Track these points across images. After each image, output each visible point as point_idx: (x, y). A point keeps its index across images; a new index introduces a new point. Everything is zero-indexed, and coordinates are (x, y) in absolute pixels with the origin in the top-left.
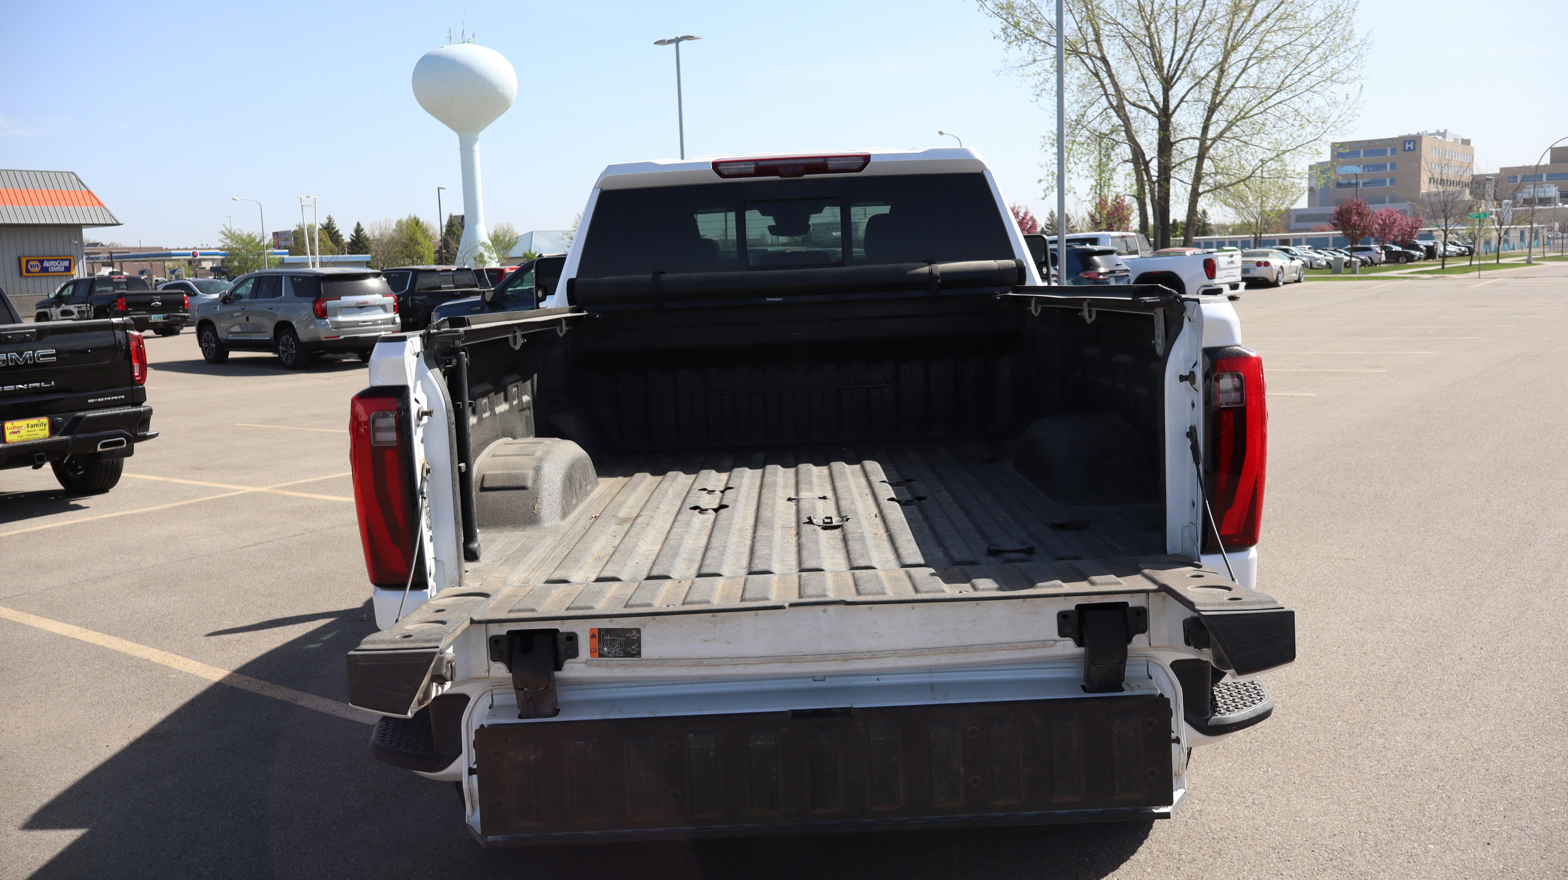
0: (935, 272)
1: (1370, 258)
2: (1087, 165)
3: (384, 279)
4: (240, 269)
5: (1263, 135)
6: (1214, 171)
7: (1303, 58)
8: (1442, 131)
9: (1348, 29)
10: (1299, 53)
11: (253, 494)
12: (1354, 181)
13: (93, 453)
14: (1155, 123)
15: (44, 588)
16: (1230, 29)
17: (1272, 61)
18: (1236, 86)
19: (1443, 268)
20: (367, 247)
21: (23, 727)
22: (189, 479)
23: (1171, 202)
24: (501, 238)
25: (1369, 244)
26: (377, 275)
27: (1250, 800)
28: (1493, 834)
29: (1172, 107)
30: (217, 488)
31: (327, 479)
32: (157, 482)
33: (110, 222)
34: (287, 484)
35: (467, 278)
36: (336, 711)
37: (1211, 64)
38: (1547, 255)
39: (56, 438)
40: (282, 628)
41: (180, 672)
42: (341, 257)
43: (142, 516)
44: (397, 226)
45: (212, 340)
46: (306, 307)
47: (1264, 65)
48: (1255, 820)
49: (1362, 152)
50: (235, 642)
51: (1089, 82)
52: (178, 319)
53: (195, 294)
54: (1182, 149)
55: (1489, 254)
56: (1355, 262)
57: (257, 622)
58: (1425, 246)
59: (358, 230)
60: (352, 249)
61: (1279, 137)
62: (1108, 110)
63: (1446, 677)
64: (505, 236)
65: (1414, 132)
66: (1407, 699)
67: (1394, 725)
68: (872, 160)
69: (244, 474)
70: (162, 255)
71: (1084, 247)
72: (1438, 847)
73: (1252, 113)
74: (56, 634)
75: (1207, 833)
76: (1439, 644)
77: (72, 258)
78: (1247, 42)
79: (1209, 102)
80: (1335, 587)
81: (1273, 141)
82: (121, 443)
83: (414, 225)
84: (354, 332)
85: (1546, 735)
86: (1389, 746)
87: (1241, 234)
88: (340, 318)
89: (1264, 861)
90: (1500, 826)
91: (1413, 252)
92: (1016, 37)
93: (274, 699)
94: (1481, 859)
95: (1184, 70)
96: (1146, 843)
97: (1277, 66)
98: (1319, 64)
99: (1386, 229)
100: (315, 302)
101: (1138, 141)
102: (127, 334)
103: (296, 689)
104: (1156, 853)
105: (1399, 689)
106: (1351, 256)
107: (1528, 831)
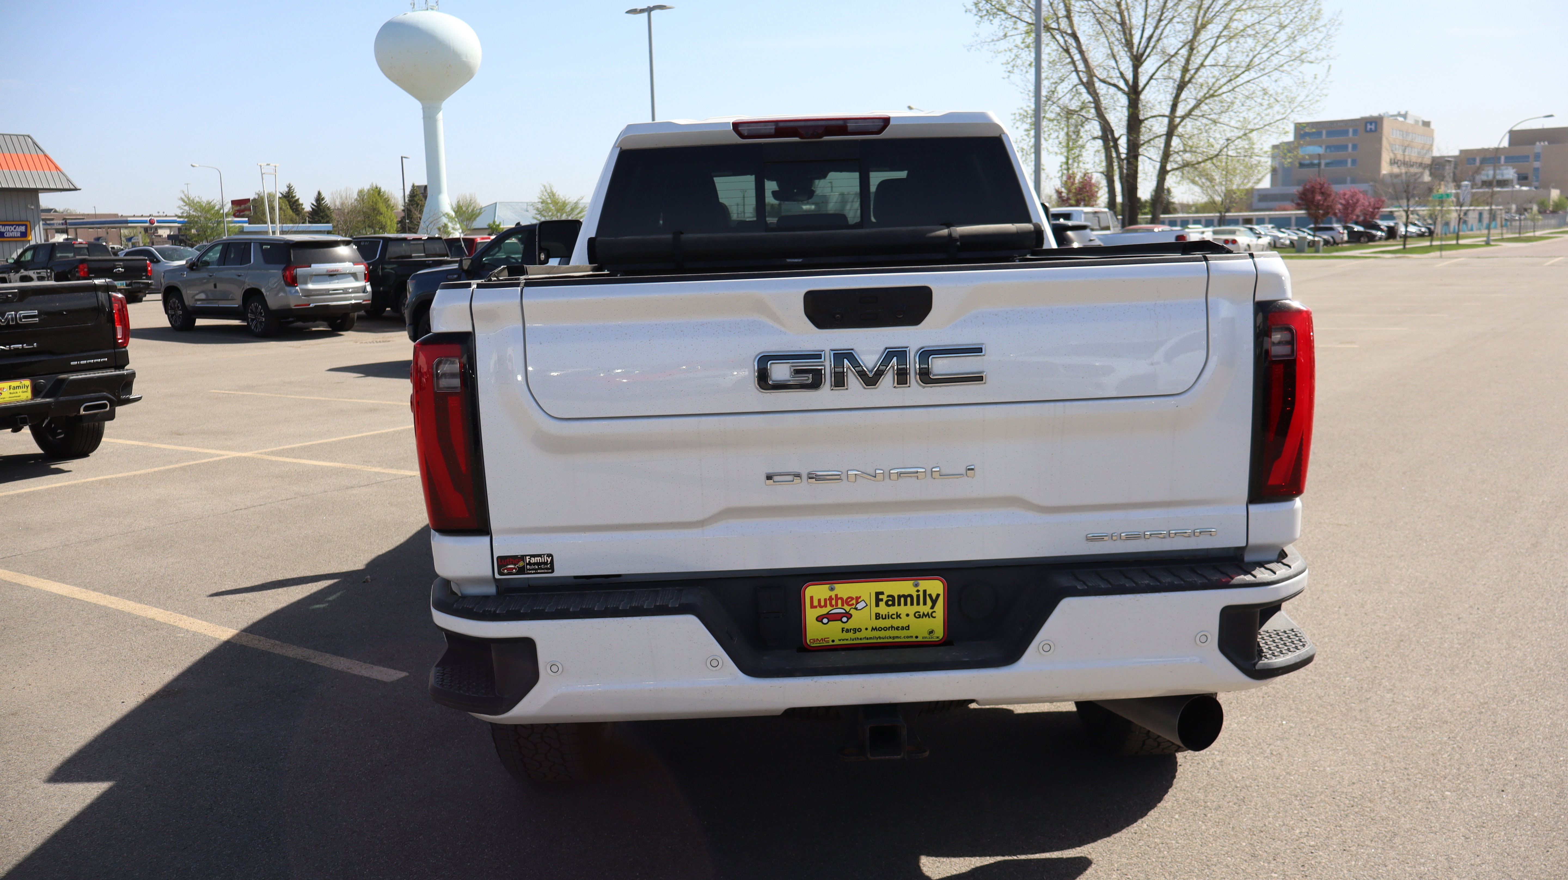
0: (954, 235)
1: (1333, 238)
2: (1057, 141)
3: (355, 247)
4: (201, 236)
5: (1232, 113)
6: (1182, 149)
7: (1271, 38)
8: (1403, 112)
9: (1316, 8)
10: (1267, 32)
11: (239, 459)
12: (1316, 161)
13: (76, 416)
14: (1124, 100)
15: (36, 549)
16: (1200, 8)
17: (1242, 40)
18: (1206, 63)
19: (1404, 248)
20: (328, 217)
21: (34, 684)
22: (170, 444)
23: (1139, 180)
24: (464, 209)
25: (1331, 223)
26: (347, 243)
27: (1268, 751)
28: (1507, 782)
29: (1141, 84)
30: (200, 453)
31: (312, 445)
32: (138, 447)
33: (67, 187)
34: (271, 449)
35: (438, 247)
36: (351, 668)
37: (1181, 42)
38: (1506, 236)
39: (39, 400)
40: (285, 589)
41: (187, 631)
42: (302, 226)
43: (127, 479)
44: (358, 195)
45: (178, 307)
46: (276, 273)
47: (1233, 44)
48: (1275, 770)
49: (1324, 132)
50: (240, 603)
51: (1060, 59)
52: (142, 286)
53: (158, 261)
54: (1151, 126)
55: (1449, 235)
56: (1319, 242)
57: (260, 583)
58: (1387, 227)
59: (319, 199)
60: (313, 218)
61: (1246, 116)
62: (1078, 87)
63: (1447, 636)
64: (469, 205)
65: (1375, 114)
66: (1411, 657)
67: (1400, 680)
68: (892, 122)
69: (226, 439)
70: (118, 222)
71: (1057, 222)
72: (1454, 794)
73: (1220, 91)
74: (56, 594)
75: (1230, 782)
76: (1437, 605)
77: (28, 224)
78: (1216, 20)
79: (1178, 80)
80: (1330, 551)
81: (1242, 119)
82: (105, 406)
83: (376, 195)
84: (325, 300)
85: (1548, 689)
86: (1398, 701)
87: (1204, 212)
88: (311, 286)
89: (1288, 808)
90: (1512, 775)
91: (1374, 232)
92: (987, 11)
93: (286, 657)
94: (1497, 804)
95: (1154, 47)
96: (1171, 791)
97: (1246, 45)
98: (1287, 43)
99: (1349, 207)
100: (284, 270)
101: (1107, 118)
102: (110, 296)
103: (308, 648)
104: (1182, 801)
105: (1402, 647)
106: (1314, 236)
107: (1539, 779)
